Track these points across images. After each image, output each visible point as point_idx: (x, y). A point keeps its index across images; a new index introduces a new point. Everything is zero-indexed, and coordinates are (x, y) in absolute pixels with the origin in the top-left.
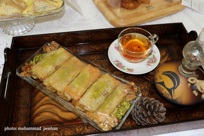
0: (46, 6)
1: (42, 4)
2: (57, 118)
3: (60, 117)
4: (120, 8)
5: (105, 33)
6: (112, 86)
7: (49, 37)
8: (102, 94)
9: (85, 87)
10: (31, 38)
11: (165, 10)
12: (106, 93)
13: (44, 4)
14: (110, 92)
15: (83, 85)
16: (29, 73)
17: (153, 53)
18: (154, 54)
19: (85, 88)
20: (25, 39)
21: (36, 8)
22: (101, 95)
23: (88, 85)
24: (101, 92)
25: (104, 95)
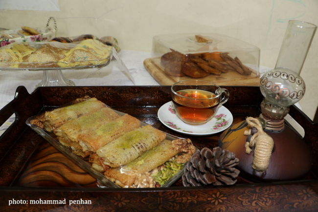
0: (87, 56)
1: (83, 54)
2: (60, 179)
3: (65, 179)
4: (181, 76)
5: (157, 92)
6: (154, 138)
7: (83, 90)
8: (137, 146)
9: (112, 135)
10: (60, 89)
11: (240, 81)
12: (143, 145)
13: (86, 54)
14: (149, 145)
15: (109, 133)
16: (42, 122)
17: (222, 118)
18: (224, 118)
19: (112, 137)
20: (52, 90)
21: (74, 57)
22: (134, 146)
23: (117, 134)
24: (134, 142)
25: (139, 148)
